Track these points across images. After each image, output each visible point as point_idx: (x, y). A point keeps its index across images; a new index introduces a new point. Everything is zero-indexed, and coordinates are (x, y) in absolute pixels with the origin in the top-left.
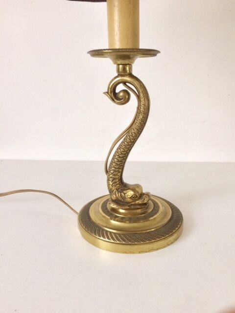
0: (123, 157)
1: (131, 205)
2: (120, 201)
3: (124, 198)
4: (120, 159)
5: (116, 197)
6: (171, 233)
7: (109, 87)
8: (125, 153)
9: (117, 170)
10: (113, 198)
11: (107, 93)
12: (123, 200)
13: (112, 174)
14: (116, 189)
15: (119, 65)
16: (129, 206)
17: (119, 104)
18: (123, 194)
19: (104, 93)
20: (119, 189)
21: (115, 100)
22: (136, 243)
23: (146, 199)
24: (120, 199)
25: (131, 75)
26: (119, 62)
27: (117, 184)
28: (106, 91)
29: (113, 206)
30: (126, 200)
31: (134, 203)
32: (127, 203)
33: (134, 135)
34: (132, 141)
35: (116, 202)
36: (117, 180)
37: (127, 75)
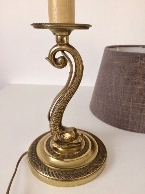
0: (62, 109)
1: (69, 144)
2: (61, 142)
3: (63, 139)
4: (60, 111)
5: (57, 139)
6: (100, 166)
7: (49, 54)
8: (64, 106)
9: (57, 119)
10: (55, 139)
11: (48, 58)
12: (62, 141)
13: (54, 122)
14: (57, 133)
15: (57, 36)
16: (67, 146)
17: (58, 67)
18: (63, 137)
19: (46, 58)
20: (59, 132)
21: (55, 65)
22: (76, 179)
23: (80, 139)
24: (60, 140)
25: (68, 45)
26: (58, 34)
27: (58, 129)
28: (48, 57)
29: (55, 145)
30: (65, 141)
31: (71, 143)
32: (66, 143)
33: (71, 93)
34: (69, 97)
35: (57, 142)
36: (57, 126)
37: (65, 45)
